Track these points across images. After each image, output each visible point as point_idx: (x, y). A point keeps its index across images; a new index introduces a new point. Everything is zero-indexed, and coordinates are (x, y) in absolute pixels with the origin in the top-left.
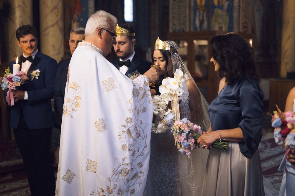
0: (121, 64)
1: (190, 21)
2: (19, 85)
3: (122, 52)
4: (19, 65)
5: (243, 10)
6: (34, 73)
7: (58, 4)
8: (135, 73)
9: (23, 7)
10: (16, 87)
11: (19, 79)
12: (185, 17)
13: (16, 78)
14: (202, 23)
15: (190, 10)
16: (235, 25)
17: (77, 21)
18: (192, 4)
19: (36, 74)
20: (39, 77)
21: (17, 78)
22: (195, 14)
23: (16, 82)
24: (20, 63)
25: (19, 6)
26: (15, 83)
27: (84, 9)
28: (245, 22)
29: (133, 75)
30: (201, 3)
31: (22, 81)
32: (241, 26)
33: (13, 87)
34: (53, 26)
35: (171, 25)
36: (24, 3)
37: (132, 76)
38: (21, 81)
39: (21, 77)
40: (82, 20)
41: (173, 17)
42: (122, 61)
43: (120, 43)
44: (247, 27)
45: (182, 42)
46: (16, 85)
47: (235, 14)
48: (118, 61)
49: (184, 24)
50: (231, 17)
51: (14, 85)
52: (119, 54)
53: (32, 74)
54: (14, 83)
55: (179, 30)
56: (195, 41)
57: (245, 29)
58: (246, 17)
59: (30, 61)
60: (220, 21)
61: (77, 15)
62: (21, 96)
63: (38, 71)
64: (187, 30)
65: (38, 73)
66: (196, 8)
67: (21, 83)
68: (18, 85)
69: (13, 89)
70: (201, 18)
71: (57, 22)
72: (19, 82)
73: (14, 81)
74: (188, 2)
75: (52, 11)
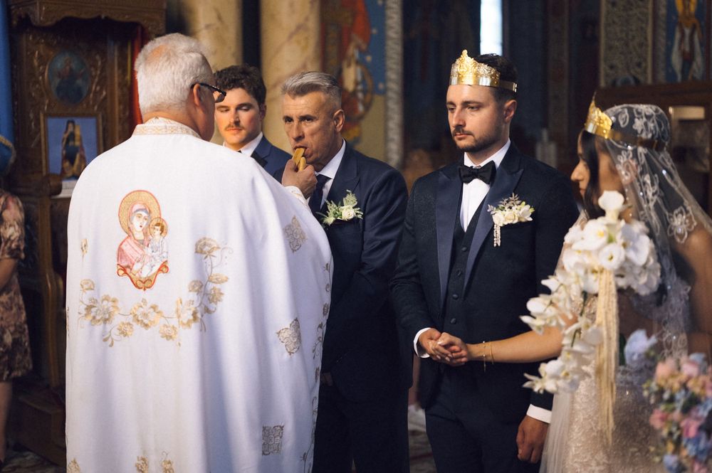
0: (469, 176)
3: (469, 134)
7: (307, 19)
8: (508, 202)
9: (217, 29)
12: (643, 45)
14: (688, 60)
15: (655, 28)
17: (357, 63)
18: (663, 11)
22: (670, 37)
25: (208, 27)
27: (374, 31)
29: (503, 209)
30: (686, 7)
35: (603, 67)
36: (220, 18)
37: (500, 211)
40: (369, 59)
41: (610, 48)
42: (472, 167)
43: (466, 104)
48: (459, 167)
49: (639, 65)
52: (460, 139)
55: (626, 82)
56: (671, 110)
61: (358, 47)
64: (648, 80)
66: (673, 22)
70: (686, 49)
71: (304, 66)
74: (650, 6)
75: (291, 36)
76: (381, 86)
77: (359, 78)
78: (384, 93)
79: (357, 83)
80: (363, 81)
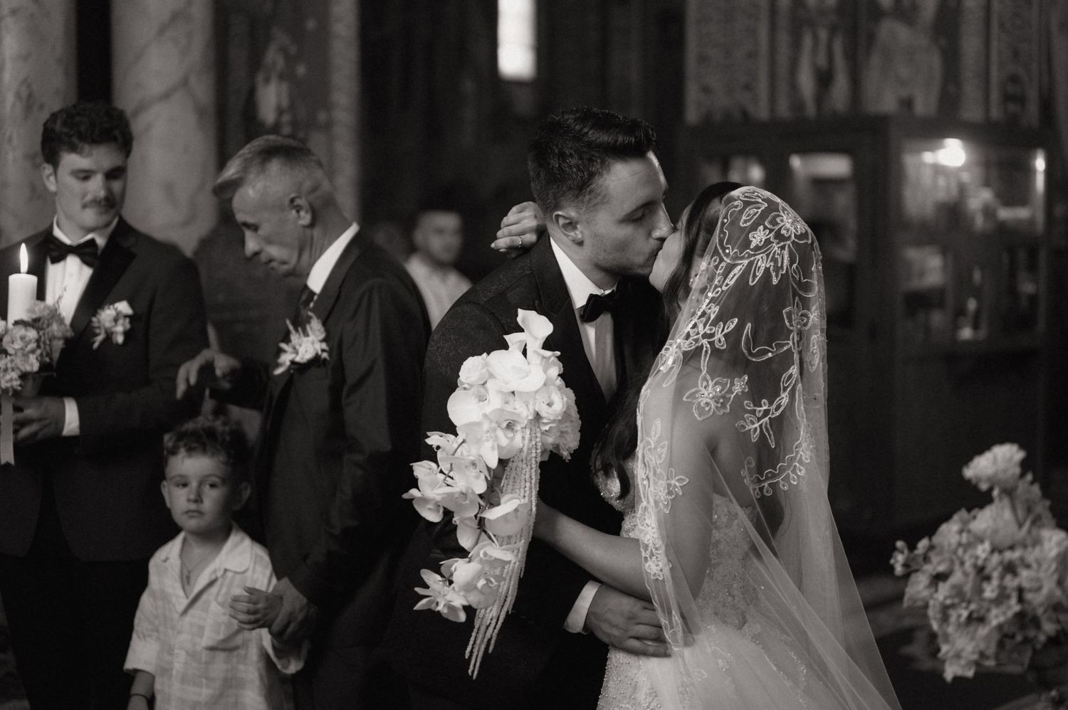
1: (773, 76)
2: (36, 367)
4: (33, 279)
5: (1002, 26)
6: (106, 316)
9: (31, 15)
10: (24, 376)
11: (30, 342)
12: (752, 55)
13: (18, 336)
15: (773, 27)
16: (971, 89)
17: (282, 77)
19: (116, 320)
20: (127, 334)
21: (22, 338)
22: (796, 45)
23: (20, 354)
24: (38, 270)
25: (14, 12)
26: (18, 361)
27: (311, 25)
28: (1014, 79)
31: (42, 345)
32: (995, 96)
33: (8, 377)
34: (166, 96)
35: (692, 93)
38: (38, 347)
39: (38, 329)
40: (301, 70)
41: (703, 59)
44: (1021, 100)
45: (737, 163)
46: (22, 368)
47: (971, 44)
49: (747, 87)
50: (951, 58)
51: (13, 370)
53: (99, 322)
54: (12, 361)
56: (796, 162)
57: (1012, 107)
58: (1016, 54)
59: (86, 262)
60: (904, 71)
61: (283, 50)
62: (50, 424)
63: (124, 307)
64: (762, 112)
65: (126, 316)
67: (41, 355)
68: (28, 368)
69: (9, 385)
70: (822, 61)
71: (185, 82)
72: (33, 352)
73: (11, 351)
75: (162, 31)
76: (322, 117)
77: (285, 103)
78: (328, 126)
79: (280, 111)
80: (292, 106)
